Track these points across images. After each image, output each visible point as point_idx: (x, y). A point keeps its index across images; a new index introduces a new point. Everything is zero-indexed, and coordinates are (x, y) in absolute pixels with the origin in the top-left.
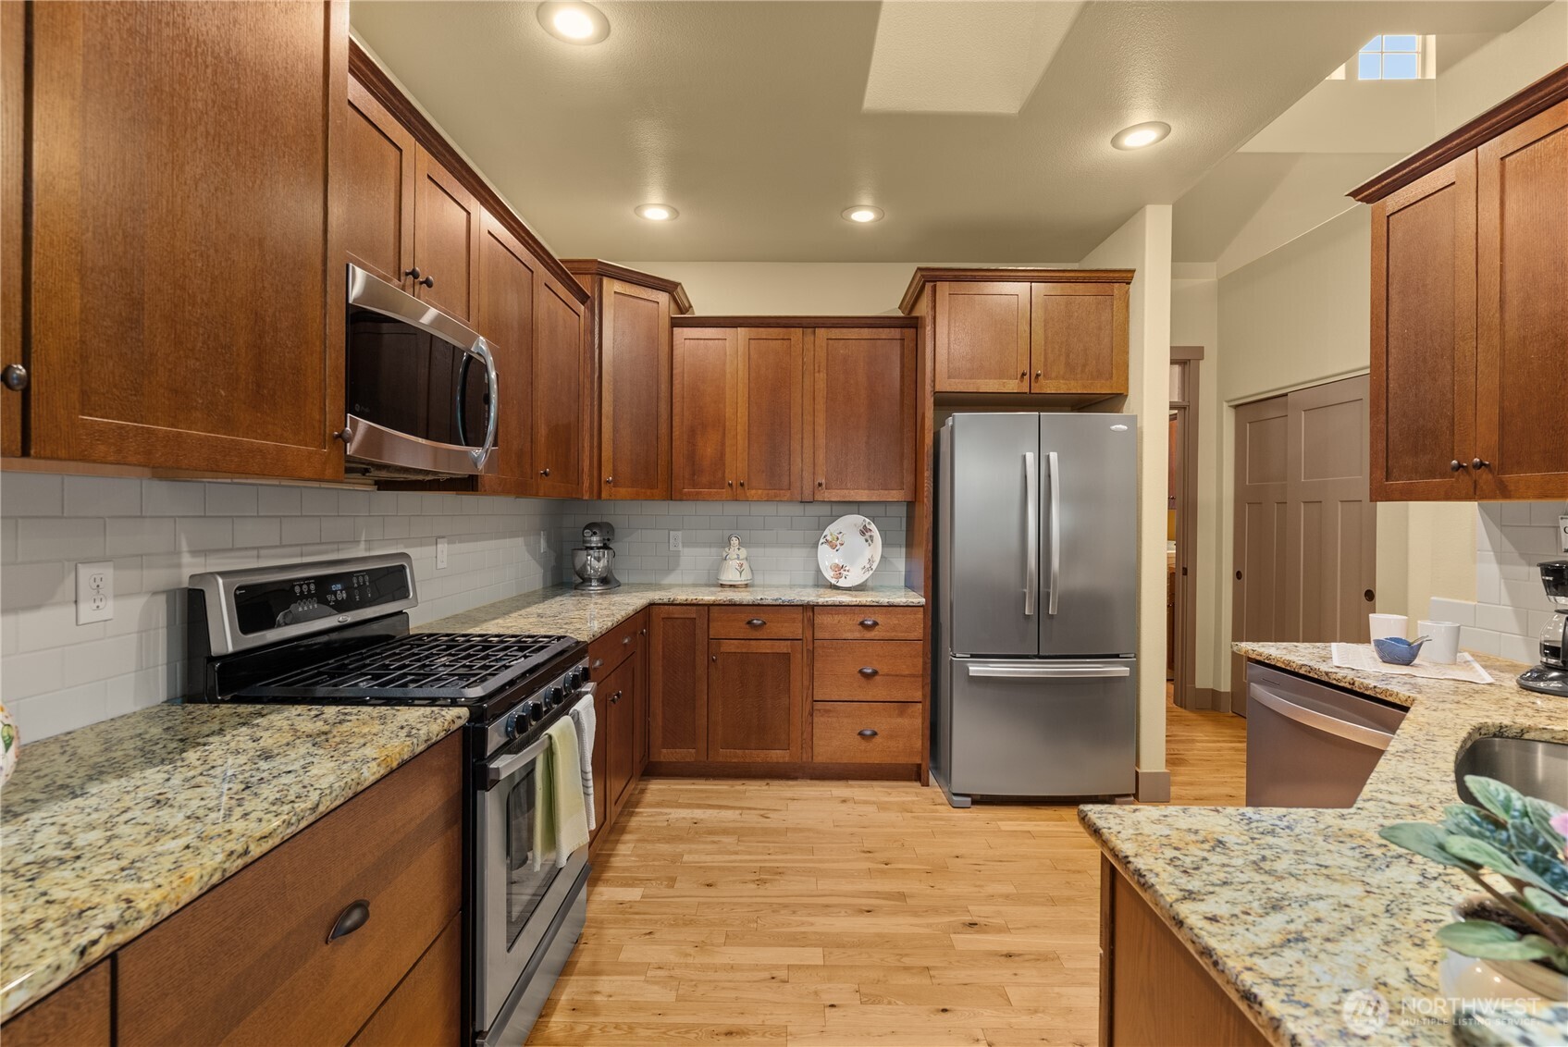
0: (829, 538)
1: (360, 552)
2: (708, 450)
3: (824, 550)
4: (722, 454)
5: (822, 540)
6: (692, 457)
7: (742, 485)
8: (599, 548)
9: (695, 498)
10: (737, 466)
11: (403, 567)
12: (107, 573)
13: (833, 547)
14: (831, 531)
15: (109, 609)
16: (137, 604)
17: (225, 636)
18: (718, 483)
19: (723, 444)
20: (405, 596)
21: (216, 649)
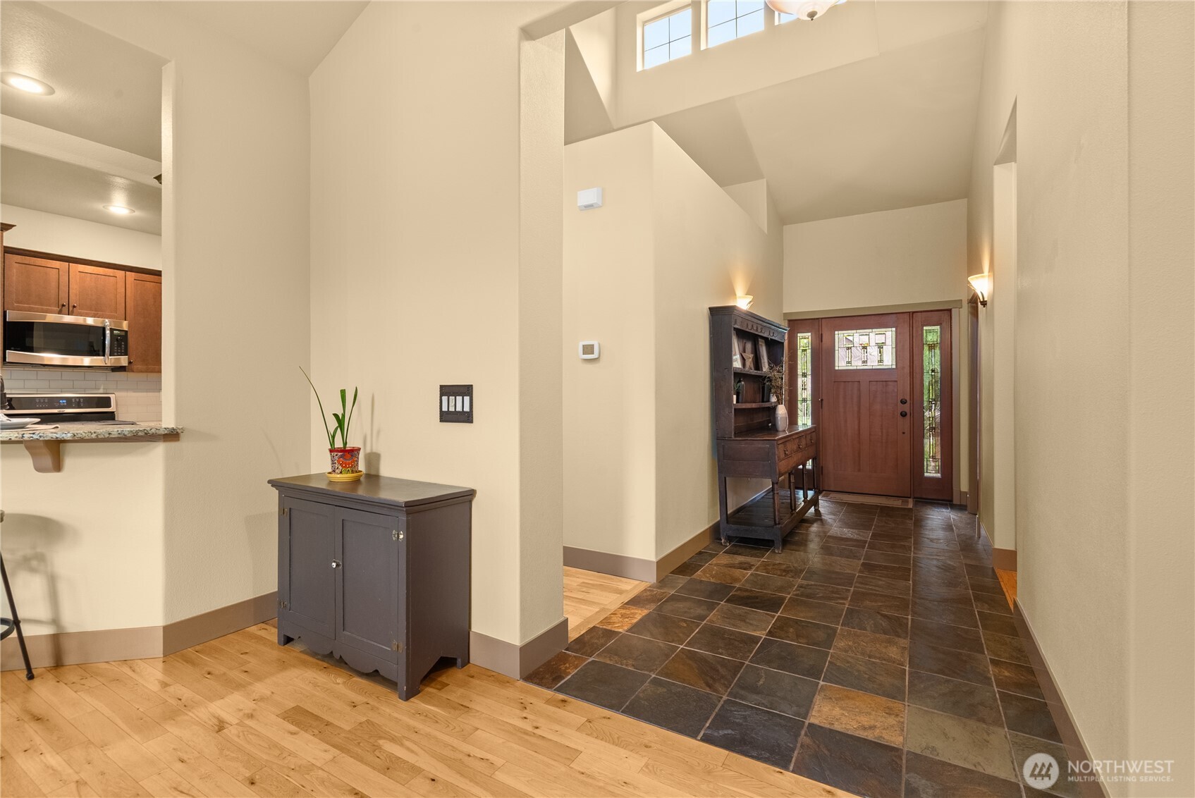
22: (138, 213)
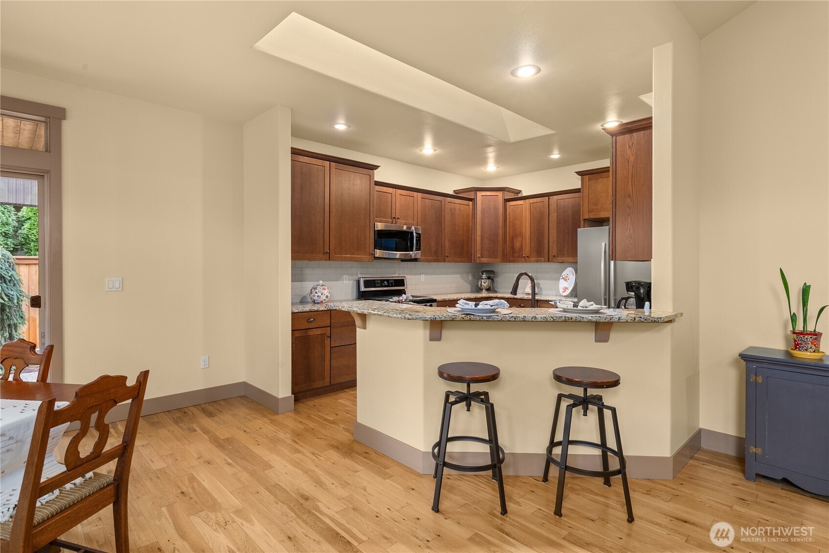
0: (564, 277)
1: (397, 275)
2: (517, 245)
3: (562, 281)
4: (522, 246)
5: (561, 277)
6: (512, 247)
7: (528, 257)
8: (485, 279)
9: (514, 261)
10: (527, 250)
11: (403, 280)
12: (347, 276)
13: (565, 280)
14: (564, 273)
15: (347, 282)
16: (352, 281)
17: (363, 289)
18: (520, 256)
19: (522, 242)
20: (404, 286)
21: (361, 290)
22: (438, 151)
